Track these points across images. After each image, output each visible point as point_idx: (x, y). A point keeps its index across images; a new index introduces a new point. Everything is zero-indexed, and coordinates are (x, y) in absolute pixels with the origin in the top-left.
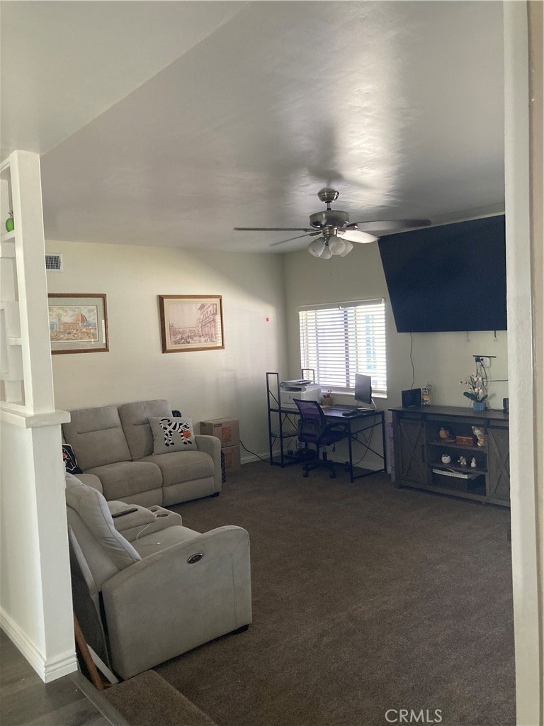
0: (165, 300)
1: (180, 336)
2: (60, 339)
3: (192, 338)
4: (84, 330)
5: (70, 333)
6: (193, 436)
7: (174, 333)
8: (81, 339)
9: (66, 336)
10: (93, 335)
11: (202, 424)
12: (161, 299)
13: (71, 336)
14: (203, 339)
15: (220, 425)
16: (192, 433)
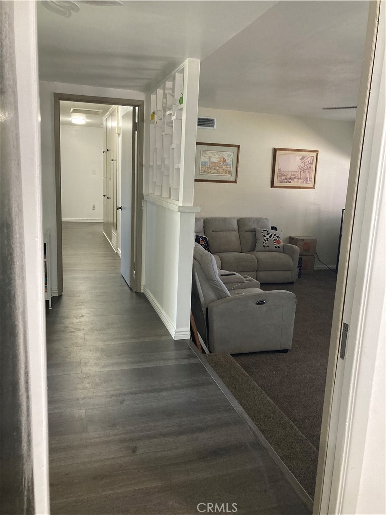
0: (277, 151)
1: (284, 177)
2: (209, 173)
3: (292, 179)
4: (224, 168)
5: (215, 169)
6: (282, 243)
7: (281, 175)
8: (221, 173)
9: (213, 171)
10: (229, 172)
11: (291, 238)
12: (275, 151)
13: (215, 171)
14: (300, 181)
15: (303, 240)
16: (282, 242)
